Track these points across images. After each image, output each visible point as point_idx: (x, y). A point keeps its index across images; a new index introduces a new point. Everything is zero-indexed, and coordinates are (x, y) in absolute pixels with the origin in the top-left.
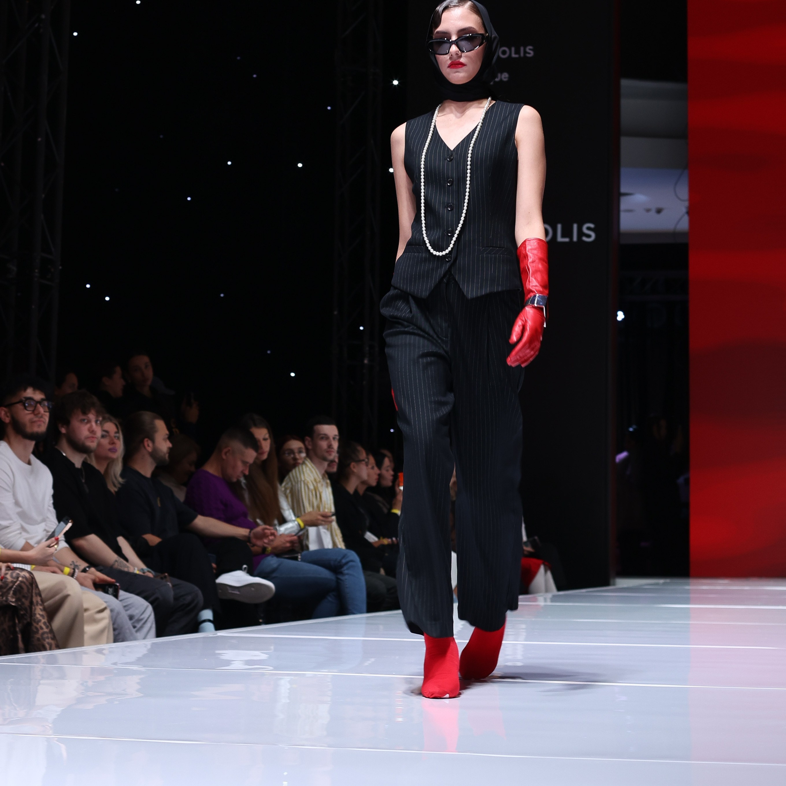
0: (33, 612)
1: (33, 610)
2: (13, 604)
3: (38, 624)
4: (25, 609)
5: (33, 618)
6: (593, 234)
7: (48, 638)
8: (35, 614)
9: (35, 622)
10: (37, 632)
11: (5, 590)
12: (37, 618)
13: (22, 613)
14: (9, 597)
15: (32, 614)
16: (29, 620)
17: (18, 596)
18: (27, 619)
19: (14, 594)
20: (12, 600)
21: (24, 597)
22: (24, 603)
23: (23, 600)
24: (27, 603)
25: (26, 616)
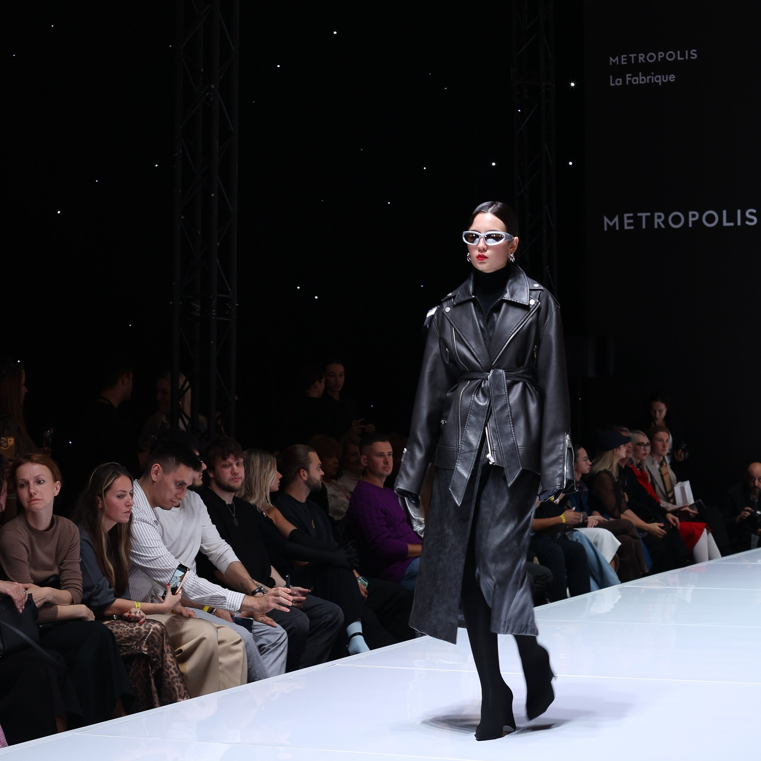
0: (164, 659)
1: (164, 657)
2: (145, 653)
3: (168, 670)
4: (157, 657)
5: (164, 664)
7: (177, 682)
8: (166, 661)
9: (166, 668)
10: (168, 677)
11: (139, 640)
12: (168, 664)
13: (154, 660)
14: (142, 646)
15: (163, 661)
16: (161, 666)
17: (151, 645)
18: (158, 666)
19: (147, 643)
20: (145, 649)
21: (156, 646)
22: (155, 652)
23: (155, 649)
24: (158, 651)
25: (157, 663)
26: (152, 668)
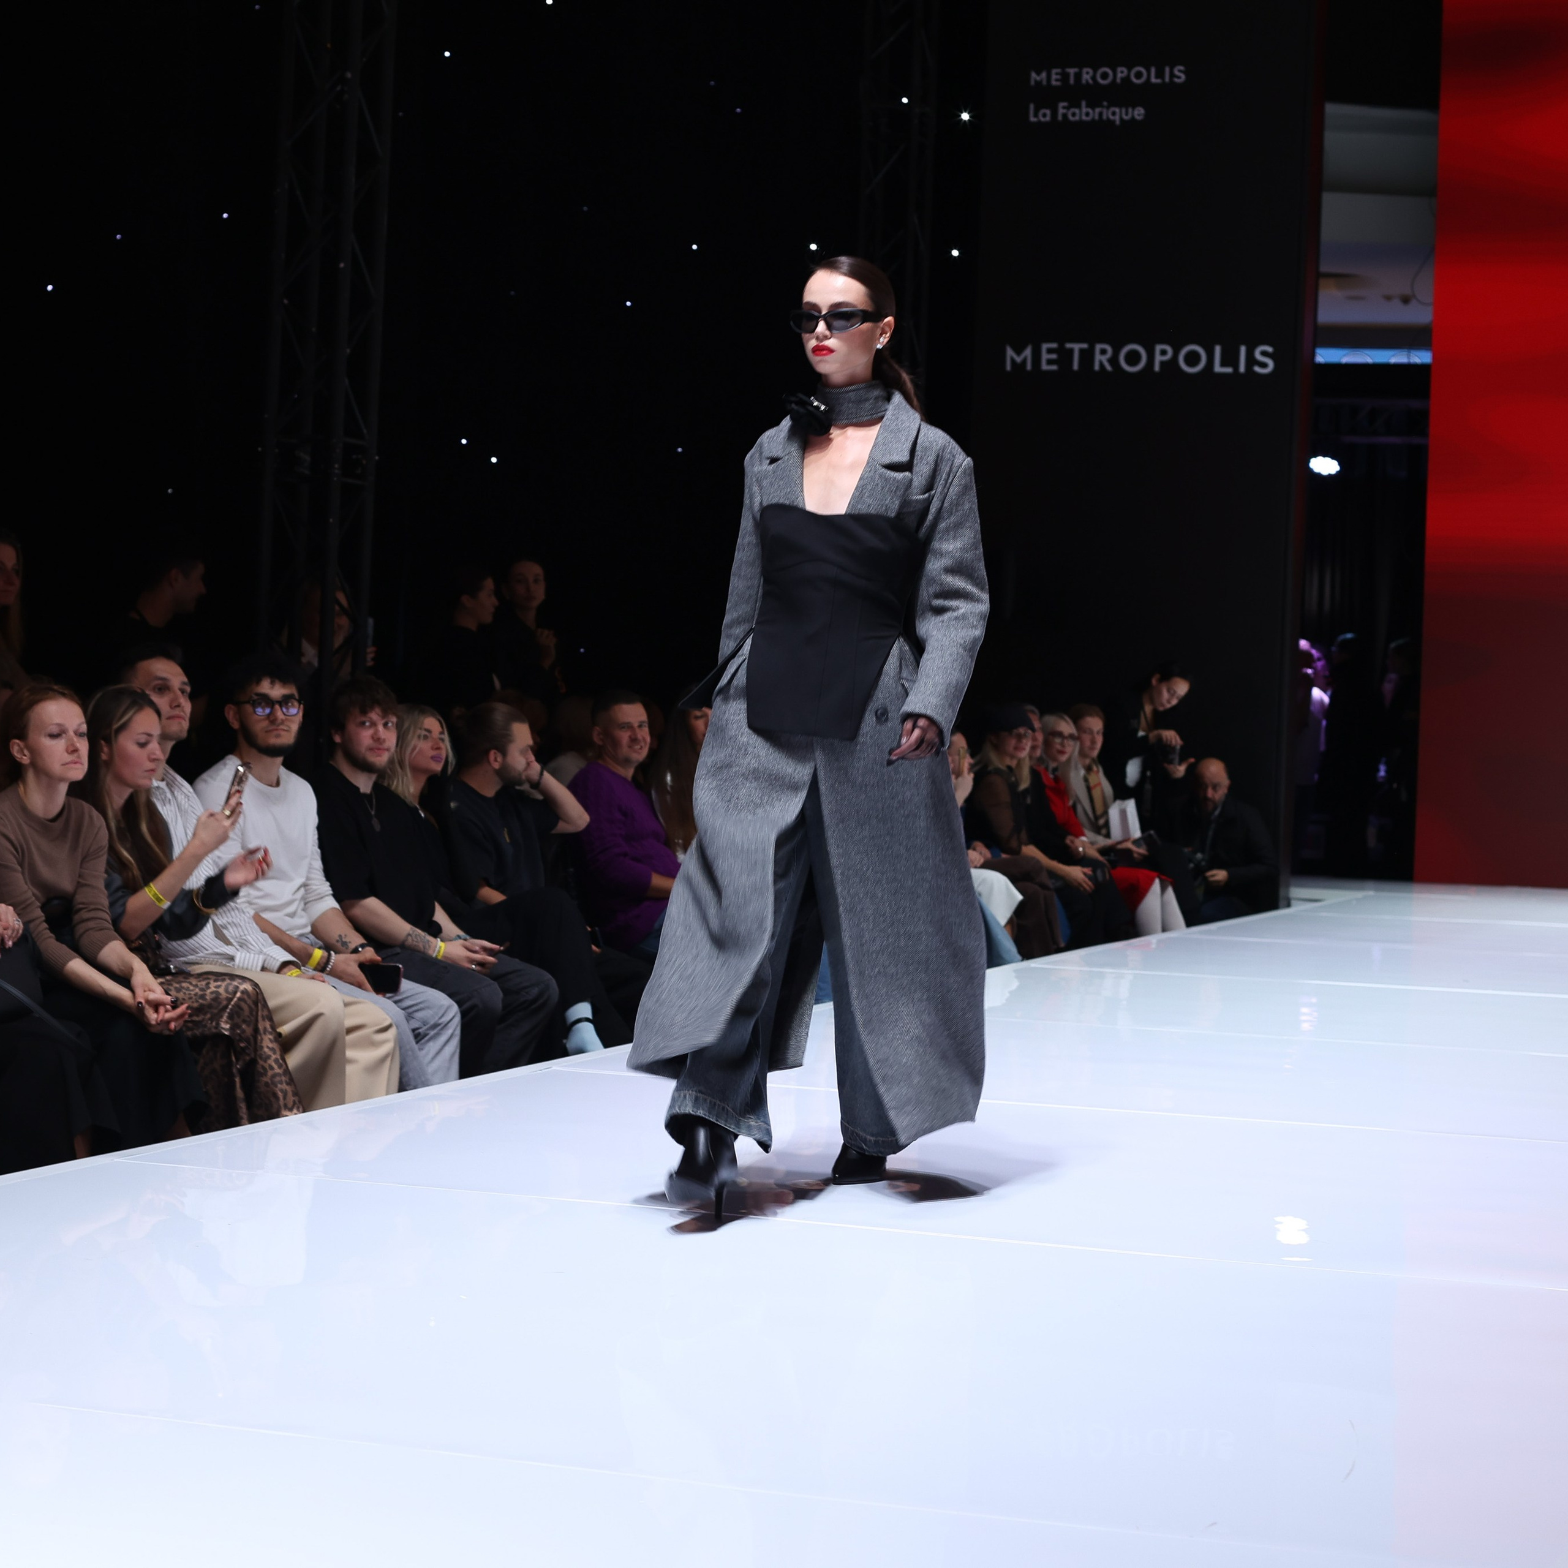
0: (259, 1044)
1: (259, 1041)
2: (226, 1033)
3: (266, 1062)
4: (247, 1040)
5: (258, 1053)
6: (1271, 363)
7: (281, 1082)
8: (262, 1047)
9: (261, 1058)
10: (265, 1073)
11: (216, 1011)
12: (265, 1052)
13: (242, 1045)
14: (222, 1021)
15: (256, 1046)
16: (253, 1056)
17: (237, 1020)
18: (249, 1055)
19: (231, 1017)
20: (225, 1027)
21: (244, 1021)
22: (244, 1031)
23: (244, 1026)
24: (248, 1030)
25: (247, 1051)
26: (237, 1060)
